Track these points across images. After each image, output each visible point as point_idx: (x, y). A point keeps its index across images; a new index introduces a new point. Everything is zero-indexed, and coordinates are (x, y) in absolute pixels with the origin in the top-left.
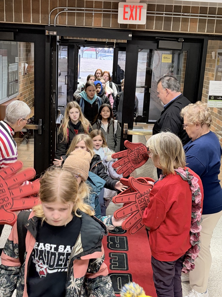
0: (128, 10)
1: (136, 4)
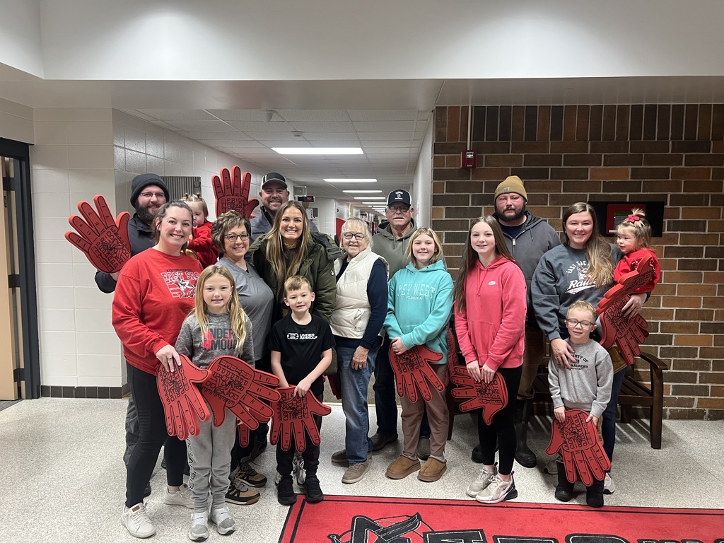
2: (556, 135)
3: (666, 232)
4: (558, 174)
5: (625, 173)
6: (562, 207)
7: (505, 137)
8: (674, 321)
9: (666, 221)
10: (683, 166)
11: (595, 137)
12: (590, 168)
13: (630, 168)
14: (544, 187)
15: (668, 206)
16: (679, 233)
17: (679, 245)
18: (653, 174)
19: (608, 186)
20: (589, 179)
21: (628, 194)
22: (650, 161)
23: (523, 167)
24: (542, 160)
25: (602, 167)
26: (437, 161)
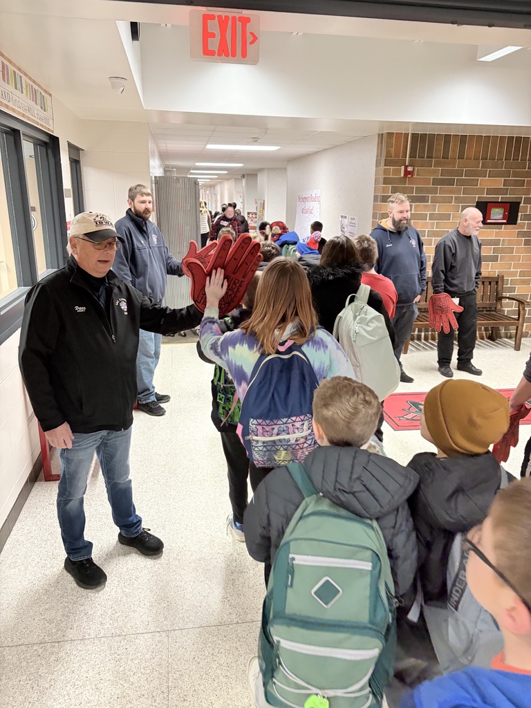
2: (461, 157)
3: (519, 221)
4: (461, 182)
5: (499, 183)
6: (461, 205)
7: (430, 157)
8: (518, 278)
9: (520, 214)
11: (485, 157)
12: (480, 178)
13: (503, 179)
14: (452, 192)
15: (522, 205)
16: (526, 222)
17: (525, 230)
18: (516, 183)
19: (490, 191)
20: (478, 186)
21: (500, 196)
22: (515, 175)
23: (440, 177)
24: (451, 173)
25: (487, 178)
26: (386, 171)
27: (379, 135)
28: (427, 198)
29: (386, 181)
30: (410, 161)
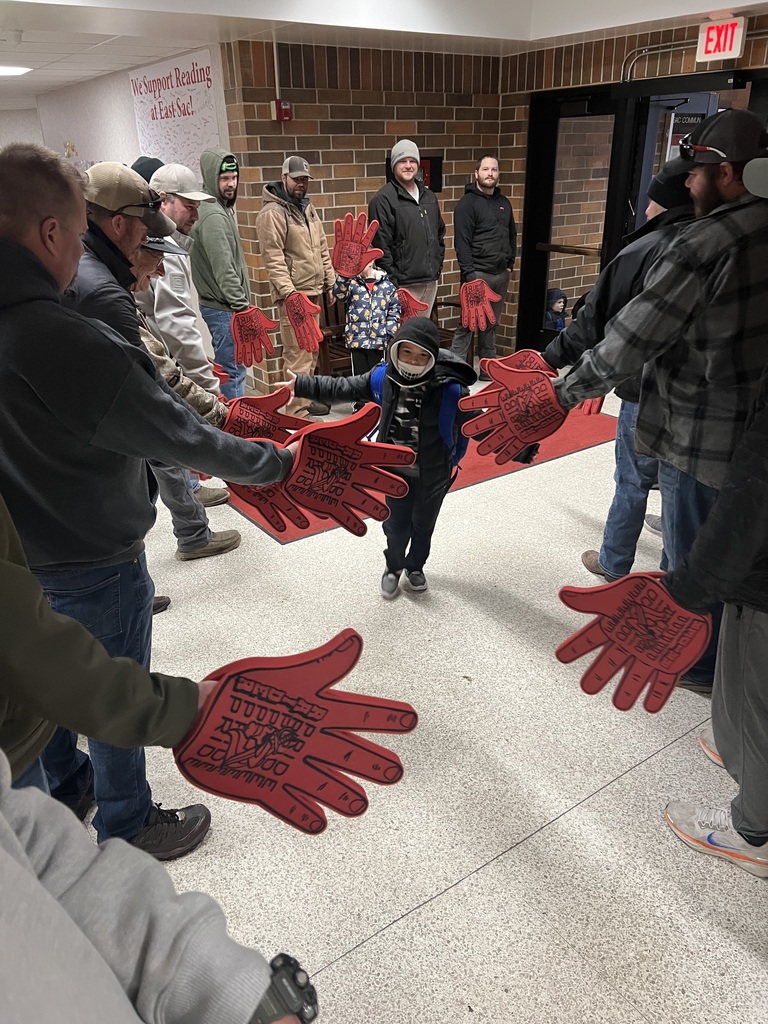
0: (713, 34)
1: (725, 23)
2: (355, 85)
3: (444, 187)
4: (362, 128)
6: (365, 164)
7: (310, 83)
9: (444, 176)
10: (454, 120)
11: (387, 88)
12: (386, 121)
13: (416, 121)
14: (350, 143)
15: (445, 161)
16: (453, 187)
18: (433, 128)
20: (385, 134)
22: (433, 114)
23: (330, 120)
24: (345, 112)
25: (395, 120)
26: (248, 111)
27: (222, 45)
28: (316, 155)
29: (251, 128)
30: (282, 91)
